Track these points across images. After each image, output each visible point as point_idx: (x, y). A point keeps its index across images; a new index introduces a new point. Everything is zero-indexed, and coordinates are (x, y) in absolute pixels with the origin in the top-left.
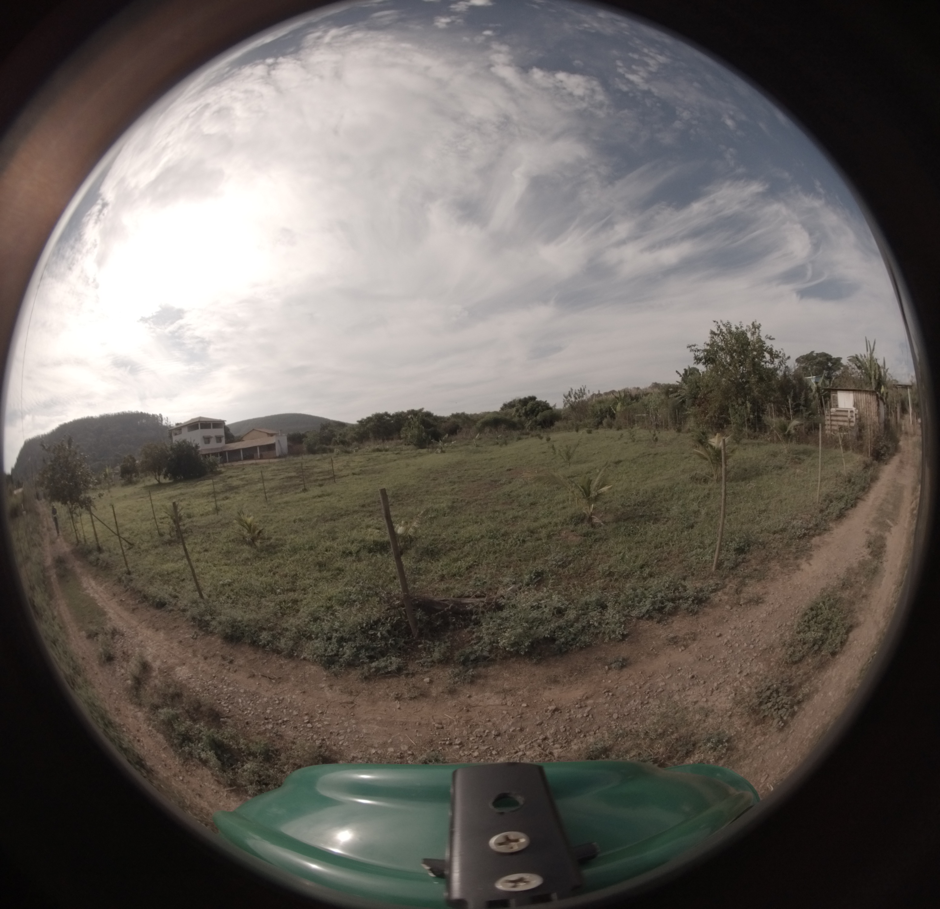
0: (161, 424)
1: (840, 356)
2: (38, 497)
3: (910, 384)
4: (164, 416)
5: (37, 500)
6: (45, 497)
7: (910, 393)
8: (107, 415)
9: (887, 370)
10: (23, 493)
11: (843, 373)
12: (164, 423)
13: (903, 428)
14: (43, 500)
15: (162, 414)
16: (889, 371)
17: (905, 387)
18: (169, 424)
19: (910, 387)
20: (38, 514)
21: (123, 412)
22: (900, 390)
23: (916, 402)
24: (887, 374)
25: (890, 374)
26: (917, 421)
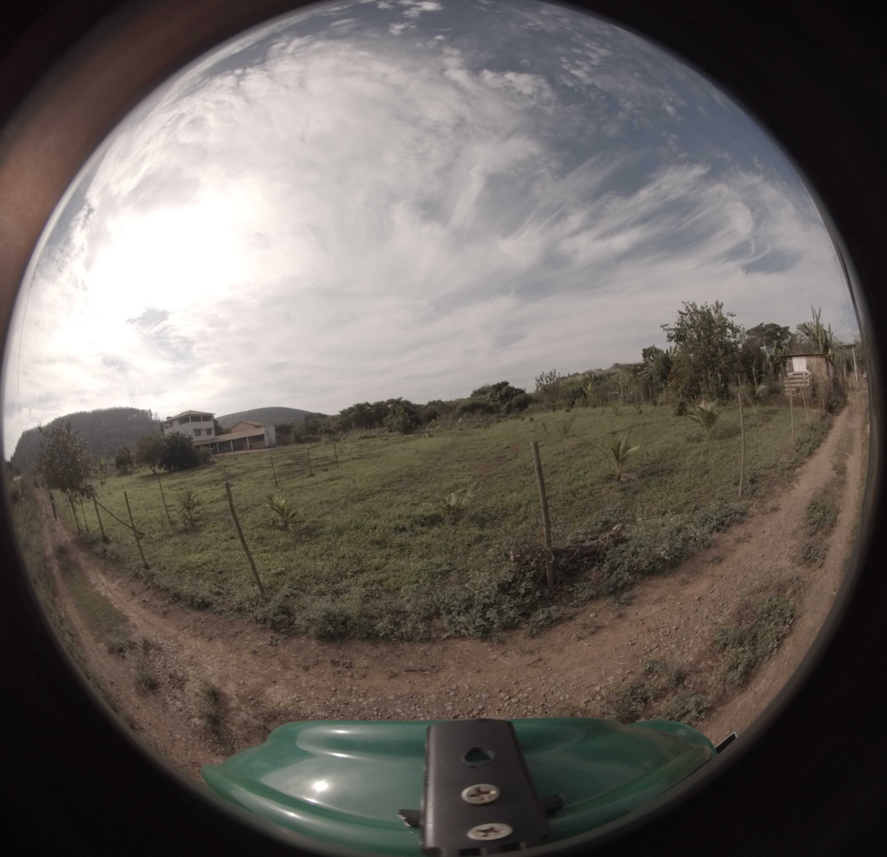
0: (151, 419)
1: (788, 326)
2: (36, 485)
3: (854, 343)
4: (153, 412)
5: (35, 488)
6: (43, 485)
7: (855, 352)
8: (99, 410)
9: (832, 334)
10: (22, 480)
11: (791, 341)
12: (153, 418)
13: (850, 385)
14: (41, 488)
15: (151, 410)
16: (834, 335)
17: (849, 347)
18: (158, 419)
19: (854, 346)
20: (36, 501)
21: (114, 408)
22: (845, 351)
23: (860, 359)
24: (833, 338)
25: (835, 337)
26: (862, 377)
